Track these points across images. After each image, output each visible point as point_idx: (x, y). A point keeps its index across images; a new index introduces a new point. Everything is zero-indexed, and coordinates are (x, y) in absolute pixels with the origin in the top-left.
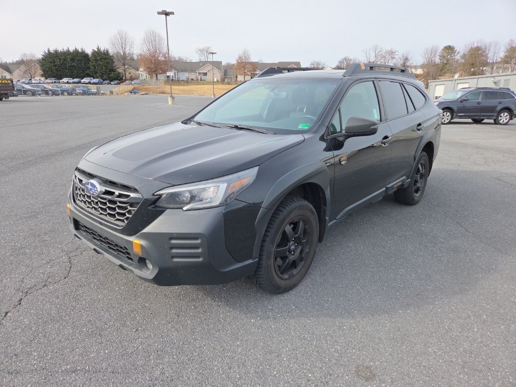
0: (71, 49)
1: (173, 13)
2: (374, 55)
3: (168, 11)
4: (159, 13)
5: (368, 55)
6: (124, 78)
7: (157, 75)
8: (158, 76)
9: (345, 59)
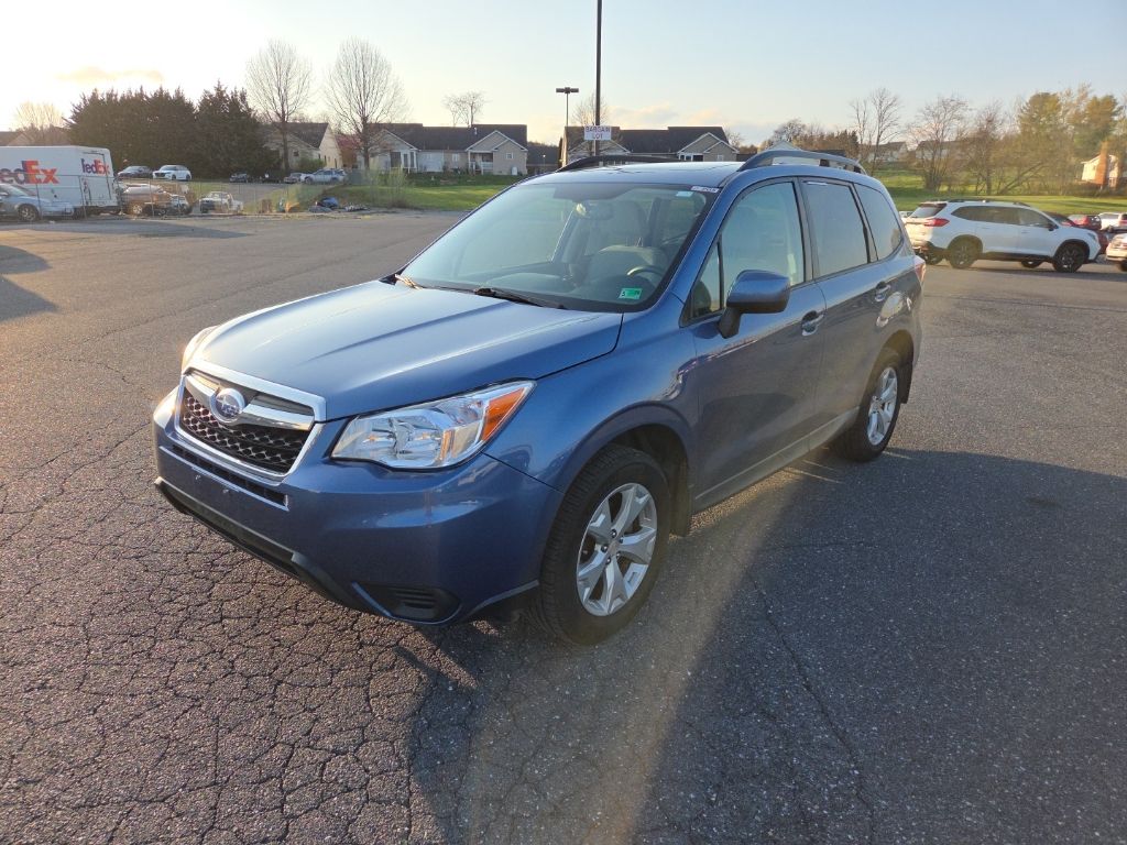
0: (150, 92)
2: (876, 112)
6: (283, 166)
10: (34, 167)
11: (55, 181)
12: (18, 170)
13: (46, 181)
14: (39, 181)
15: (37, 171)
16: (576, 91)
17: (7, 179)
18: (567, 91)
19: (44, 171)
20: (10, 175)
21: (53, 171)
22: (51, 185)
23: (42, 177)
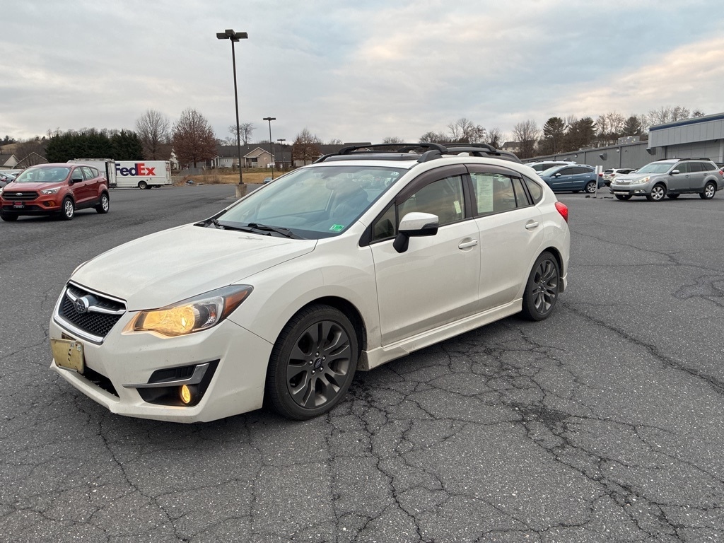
1: (244, 35)
2: (462, 130)
3: (236, 31)
4: (220, 36)
5: (455, 131)
7: (195, 164)
8: (197, 164)
9: (429, 135)
10: (142, 167)
11: (153, 174)
12: (132, 169)
13: (148, 174)
14: (144, 174)
15: (144, 169)
16: (275, 119)
17: (125, 173)
18: (270, 119)
19: (148, 169)
20: (127, 170)
21: (153, 169)
22: (151, 175)
23: (146, 172)
